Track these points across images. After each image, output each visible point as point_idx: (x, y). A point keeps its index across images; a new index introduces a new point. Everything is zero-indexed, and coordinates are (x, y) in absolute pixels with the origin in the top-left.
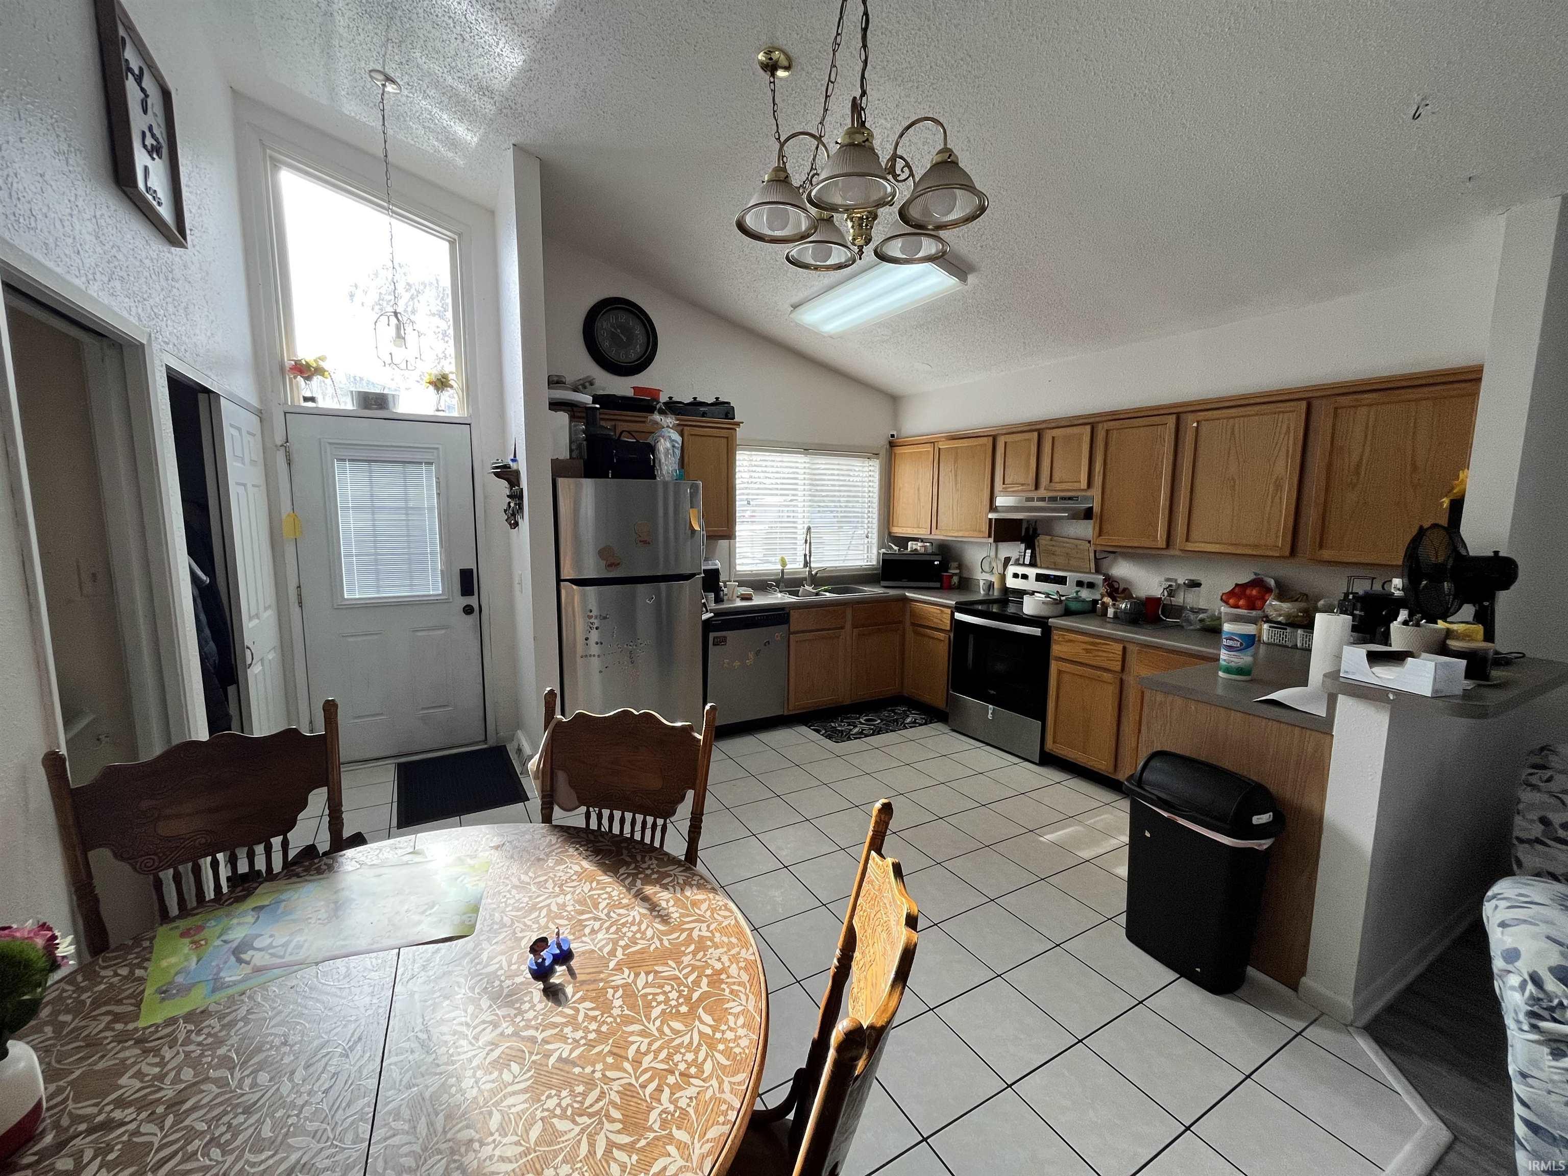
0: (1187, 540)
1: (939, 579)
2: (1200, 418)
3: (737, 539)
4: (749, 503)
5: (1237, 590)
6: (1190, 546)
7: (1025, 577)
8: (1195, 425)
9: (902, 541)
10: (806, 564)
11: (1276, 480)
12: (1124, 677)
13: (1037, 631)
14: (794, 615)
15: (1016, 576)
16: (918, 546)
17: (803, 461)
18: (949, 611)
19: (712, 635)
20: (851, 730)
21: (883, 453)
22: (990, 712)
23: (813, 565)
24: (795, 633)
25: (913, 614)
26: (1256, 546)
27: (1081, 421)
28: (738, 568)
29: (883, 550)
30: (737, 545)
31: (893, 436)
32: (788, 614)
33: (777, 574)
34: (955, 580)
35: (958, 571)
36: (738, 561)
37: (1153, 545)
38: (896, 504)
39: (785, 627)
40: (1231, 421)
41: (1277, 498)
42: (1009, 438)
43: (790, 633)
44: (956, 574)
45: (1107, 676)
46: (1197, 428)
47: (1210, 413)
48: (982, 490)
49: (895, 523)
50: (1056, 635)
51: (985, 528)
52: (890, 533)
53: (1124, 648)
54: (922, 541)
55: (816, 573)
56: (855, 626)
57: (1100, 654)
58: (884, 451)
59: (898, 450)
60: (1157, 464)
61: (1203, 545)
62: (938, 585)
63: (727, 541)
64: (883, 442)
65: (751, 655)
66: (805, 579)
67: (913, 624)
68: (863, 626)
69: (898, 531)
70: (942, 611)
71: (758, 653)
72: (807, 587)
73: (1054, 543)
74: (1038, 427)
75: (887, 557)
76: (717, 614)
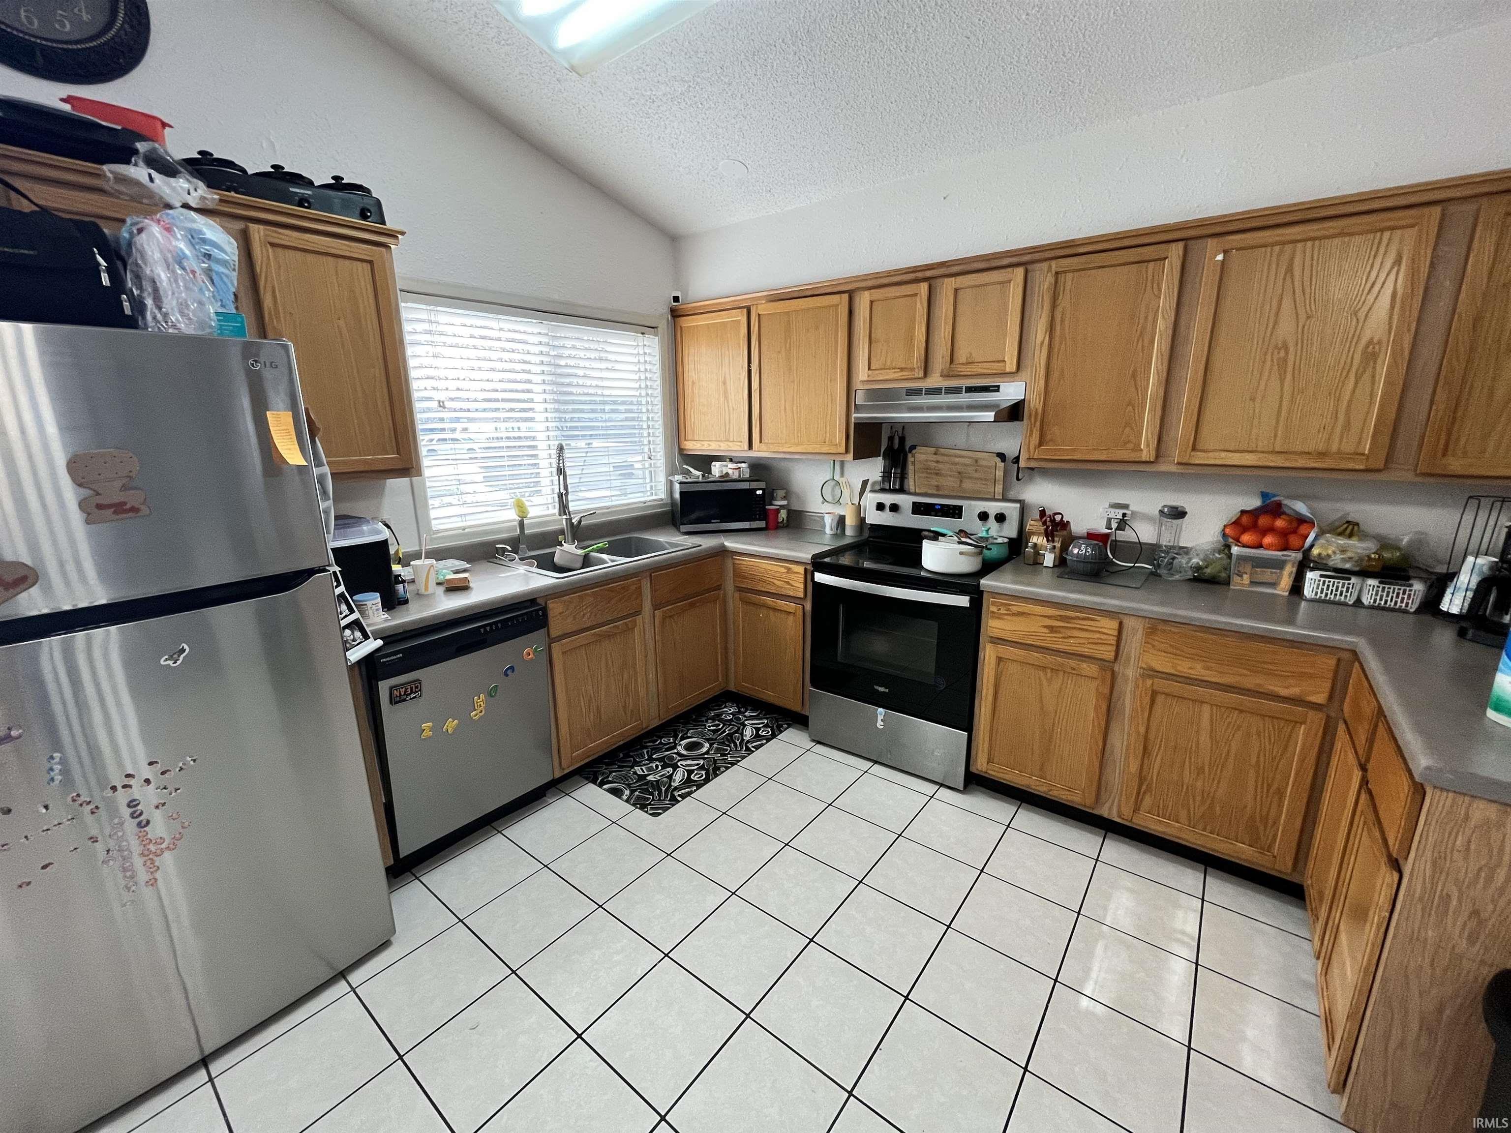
0: (1194, 449)
1: (764, 515)
2: (1227, 247)
3: (427, 473)
4: (441, 404)
5: (1245, 520)
6: (1199, 458)
7: (894, 508)
8: (1220, 257)
9: (704, 462)
10: (564, 507)
11: (1367, 346)
12: (1116, 669)
13: (963, 601)
14: (555, 609)
15: (880, 507)
16: (730, 469)
17: (536, 330)
18: (801, 569)
19: (384, 687)
20: (670, 777)
21: (663, 325)
22: (880, 718)
23: (572, 506)
24: (560, 638)
25: (738, 574)
26: (1322, 455)
27: (1006, 261)
28: (436, 525)
29: (679, 478)
30: (428, 484)
31: (676, 299)
32: (545, 610)
33: (512, 529)
34: (783, 514)
35: (784, 503)
36: (433, 514)
37: (1133, 456)
38: (688, 407)
39: (543, 631)
40: (1288, 248)
41: (1367, 376)
42: (878, 294)
43: (552, 640)
44: (782, 507)
45: (1088, 668)
46: (1223, 262)
47: (1248, 235)
48: (833, 380)
49: (689, 437)
50: (989, 606)
51: (839, 437)
52: (681, 450)
53: (1121, 624)
54: (731, 460)
55: (580, 522)
56: (656, 607)
57: (1076, 633)
58: (664, 322)
59: (686, 322)
60: (1144, 328)
61: (1223, 454)
62: (762, 524)
63: (404, 482)
64: (660, 309)
65: (480, 700)
66: (562, 532)
67: (739, 589)
68: (669, 603)
69: (695, 447)
70: (789, 569)
71: (491, 694)
72: (566, 547)
73: (939, 458)
74: (929, 274)
75: (686, 488)
76: (390, 638)
